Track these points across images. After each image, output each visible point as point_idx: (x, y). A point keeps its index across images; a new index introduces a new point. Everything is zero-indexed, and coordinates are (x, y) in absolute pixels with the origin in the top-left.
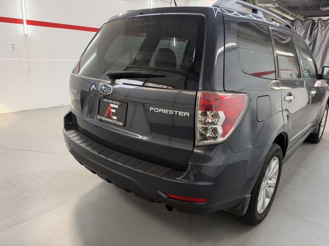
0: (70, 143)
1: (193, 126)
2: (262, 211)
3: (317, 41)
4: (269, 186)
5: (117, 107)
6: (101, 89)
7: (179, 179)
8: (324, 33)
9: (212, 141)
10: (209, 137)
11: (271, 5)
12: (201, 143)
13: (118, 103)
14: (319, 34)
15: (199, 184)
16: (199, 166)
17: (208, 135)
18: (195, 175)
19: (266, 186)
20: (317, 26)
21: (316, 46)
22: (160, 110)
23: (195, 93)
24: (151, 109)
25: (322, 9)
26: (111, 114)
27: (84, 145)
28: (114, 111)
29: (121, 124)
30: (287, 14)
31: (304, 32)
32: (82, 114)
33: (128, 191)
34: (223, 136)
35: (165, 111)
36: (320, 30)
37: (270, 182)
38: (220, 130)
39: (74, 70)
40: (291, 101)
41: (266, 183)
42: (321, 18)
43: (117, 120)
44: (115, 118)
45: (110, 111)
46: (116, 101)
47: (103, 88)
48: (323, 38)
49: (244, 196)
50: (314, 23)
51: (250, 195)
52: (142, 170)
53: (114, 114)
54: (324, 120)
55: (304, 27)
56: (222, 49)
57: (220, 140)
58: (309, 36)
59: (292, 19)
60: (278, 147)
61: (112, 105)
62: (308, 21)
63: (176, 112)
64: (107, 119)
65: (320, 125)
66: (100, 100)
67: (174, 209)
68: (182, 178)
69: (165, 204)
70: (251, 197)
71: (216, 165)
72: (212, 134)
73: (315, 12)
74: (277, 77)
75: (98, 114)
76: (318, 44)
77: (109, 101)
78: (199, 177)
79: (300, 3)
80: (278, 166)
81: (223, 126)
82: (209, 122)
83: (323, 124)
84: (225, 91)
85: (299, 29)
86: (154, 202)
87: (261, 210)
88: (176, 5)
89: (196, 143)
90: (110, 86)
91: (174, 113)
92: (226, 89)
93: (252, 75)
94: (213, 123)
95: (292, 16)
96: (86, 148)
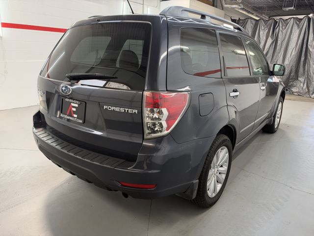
0: (38, 140)
1: (141, 122)
2: (214, 195)
3: (279, 39)
4: (220, 173)
5: (77, 105)
6: (62, 90)
7: (130, 169)
8: (284, 31)
9: (159, 134)
10: (157, 130)
11: (236, 6)
12: (149, 137)
13: (78, 102)
14: (280, 33)
15: (150, 172)
16: (150, 156)
17: (156, 129)
18: (147, 164)
19: (217, 173)
20: (279, 25)
21: (278, 44)
22: (112, 108)
23: (142, 93)
24: (105, 107)
25: (284, 9)
26: (72, 112)
27: (54, 145)
28: (74, 109)
29: (81, 121)
30: (253, 14)
31: (267, 31)
32: (48, 113)
33: (89, 182)
34: (167, 129)
35: (117, 109)
36: (281, 29)
37: (221, 169)
38: (165, 125)
39: (42, 71)
40: (237, 96)
41: (216, 170)
42: (281, 17)
43: (77, 118)
44: (75, 116)
45: (71, 109)
46: (76, 100)
47: (64, 88)
48: (284, 37)
49: (192, 182)
50: (276, 23)
51: (198, 181)
52: (98, 162)
53: (75, 113)
54: (279, 112)
55: (267, 26)
56: (165, 53)
57: (165, 132)
58: (272, 35)
59: (258, 19)
60: (226, 137)
61: (72, 104)
62: (270, 21)
63: (126, 109)
64: (68, 118)
65: (274, 117)
66: (62, 99)
67: (129, 196)
68: (133, 168)
69: (121, 192)
70: (200, 182)
71: (163, 154)
72: (159, 128)
73: (279, 12)
74: (223, 75)
75: (62, 112)
76: (279, 42)
77: (70, 100)
78: (151, 166)
79: (266, 3)
80: (227, 154)
81: (167, 121)
82: (156, 118)
83: (278, 115)
84: (167, 90)
85: (263, 28)
86: (111, 190)
87: (212, 194)
88: (133, 13)
89: (145, 137)
90: (69, 87)
91: (125, 110)
92: (168, 89)
93: (194, 75)
94: (159, 119)
95: (257, 16)
96: (57, 147)
